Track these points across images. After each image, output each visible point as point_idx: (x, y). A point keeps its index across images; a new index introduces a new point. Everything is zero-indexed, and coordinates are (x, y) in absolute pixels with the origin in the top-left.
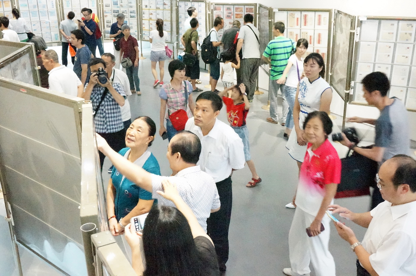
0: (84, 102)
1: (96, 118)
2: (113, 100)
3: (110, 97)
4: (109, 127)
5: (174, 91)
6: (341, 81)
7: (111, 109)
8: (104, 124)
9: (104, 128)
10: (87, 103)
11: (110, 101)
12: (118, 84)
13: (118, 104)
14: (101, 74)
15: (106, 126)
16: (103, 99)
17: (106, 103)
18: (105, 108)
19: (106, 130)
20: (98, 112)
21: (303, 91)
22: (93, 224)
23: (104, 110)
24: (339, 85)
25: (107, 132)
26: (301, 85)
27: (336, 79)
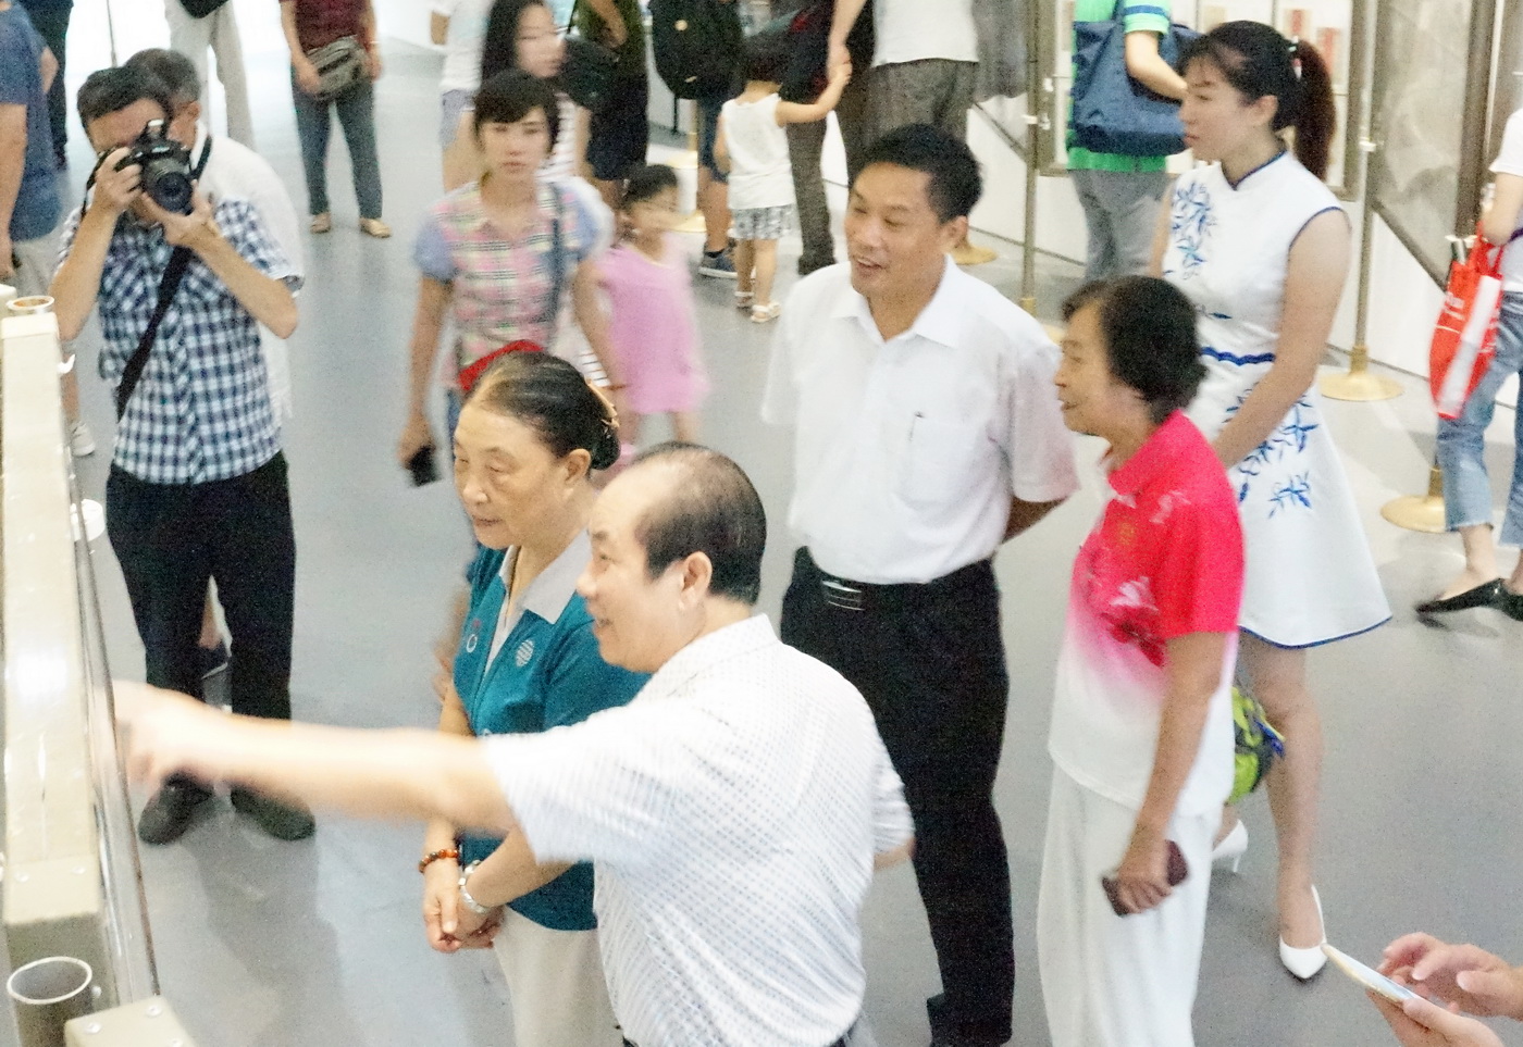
0: (11, 304)
1: (135, 403)
2: (227, 300)
3: (206, 284)
4: (208, 451)
5: (491, 237)
6: (1426, 183)
7: (215, 350)
8: (185, 433)
9: (183, 453)
10: (31, 312)
11: (207, 307)
12: (243, 209)
13: (248, 321)
14: (159, 156)
15: (193, 443)
16: (167, 295)
17: (188, 320)
18: (181, 343)
19: (193, 467)
20: (145, 369)
21: (1192, 229)
22: (74, 960)
23: (181, 356)
24: (1420, 204)
25: (199, 479)
26: (1181, 204)
27: (1403, 172)
